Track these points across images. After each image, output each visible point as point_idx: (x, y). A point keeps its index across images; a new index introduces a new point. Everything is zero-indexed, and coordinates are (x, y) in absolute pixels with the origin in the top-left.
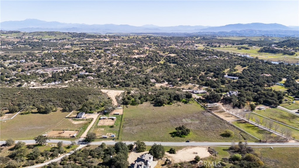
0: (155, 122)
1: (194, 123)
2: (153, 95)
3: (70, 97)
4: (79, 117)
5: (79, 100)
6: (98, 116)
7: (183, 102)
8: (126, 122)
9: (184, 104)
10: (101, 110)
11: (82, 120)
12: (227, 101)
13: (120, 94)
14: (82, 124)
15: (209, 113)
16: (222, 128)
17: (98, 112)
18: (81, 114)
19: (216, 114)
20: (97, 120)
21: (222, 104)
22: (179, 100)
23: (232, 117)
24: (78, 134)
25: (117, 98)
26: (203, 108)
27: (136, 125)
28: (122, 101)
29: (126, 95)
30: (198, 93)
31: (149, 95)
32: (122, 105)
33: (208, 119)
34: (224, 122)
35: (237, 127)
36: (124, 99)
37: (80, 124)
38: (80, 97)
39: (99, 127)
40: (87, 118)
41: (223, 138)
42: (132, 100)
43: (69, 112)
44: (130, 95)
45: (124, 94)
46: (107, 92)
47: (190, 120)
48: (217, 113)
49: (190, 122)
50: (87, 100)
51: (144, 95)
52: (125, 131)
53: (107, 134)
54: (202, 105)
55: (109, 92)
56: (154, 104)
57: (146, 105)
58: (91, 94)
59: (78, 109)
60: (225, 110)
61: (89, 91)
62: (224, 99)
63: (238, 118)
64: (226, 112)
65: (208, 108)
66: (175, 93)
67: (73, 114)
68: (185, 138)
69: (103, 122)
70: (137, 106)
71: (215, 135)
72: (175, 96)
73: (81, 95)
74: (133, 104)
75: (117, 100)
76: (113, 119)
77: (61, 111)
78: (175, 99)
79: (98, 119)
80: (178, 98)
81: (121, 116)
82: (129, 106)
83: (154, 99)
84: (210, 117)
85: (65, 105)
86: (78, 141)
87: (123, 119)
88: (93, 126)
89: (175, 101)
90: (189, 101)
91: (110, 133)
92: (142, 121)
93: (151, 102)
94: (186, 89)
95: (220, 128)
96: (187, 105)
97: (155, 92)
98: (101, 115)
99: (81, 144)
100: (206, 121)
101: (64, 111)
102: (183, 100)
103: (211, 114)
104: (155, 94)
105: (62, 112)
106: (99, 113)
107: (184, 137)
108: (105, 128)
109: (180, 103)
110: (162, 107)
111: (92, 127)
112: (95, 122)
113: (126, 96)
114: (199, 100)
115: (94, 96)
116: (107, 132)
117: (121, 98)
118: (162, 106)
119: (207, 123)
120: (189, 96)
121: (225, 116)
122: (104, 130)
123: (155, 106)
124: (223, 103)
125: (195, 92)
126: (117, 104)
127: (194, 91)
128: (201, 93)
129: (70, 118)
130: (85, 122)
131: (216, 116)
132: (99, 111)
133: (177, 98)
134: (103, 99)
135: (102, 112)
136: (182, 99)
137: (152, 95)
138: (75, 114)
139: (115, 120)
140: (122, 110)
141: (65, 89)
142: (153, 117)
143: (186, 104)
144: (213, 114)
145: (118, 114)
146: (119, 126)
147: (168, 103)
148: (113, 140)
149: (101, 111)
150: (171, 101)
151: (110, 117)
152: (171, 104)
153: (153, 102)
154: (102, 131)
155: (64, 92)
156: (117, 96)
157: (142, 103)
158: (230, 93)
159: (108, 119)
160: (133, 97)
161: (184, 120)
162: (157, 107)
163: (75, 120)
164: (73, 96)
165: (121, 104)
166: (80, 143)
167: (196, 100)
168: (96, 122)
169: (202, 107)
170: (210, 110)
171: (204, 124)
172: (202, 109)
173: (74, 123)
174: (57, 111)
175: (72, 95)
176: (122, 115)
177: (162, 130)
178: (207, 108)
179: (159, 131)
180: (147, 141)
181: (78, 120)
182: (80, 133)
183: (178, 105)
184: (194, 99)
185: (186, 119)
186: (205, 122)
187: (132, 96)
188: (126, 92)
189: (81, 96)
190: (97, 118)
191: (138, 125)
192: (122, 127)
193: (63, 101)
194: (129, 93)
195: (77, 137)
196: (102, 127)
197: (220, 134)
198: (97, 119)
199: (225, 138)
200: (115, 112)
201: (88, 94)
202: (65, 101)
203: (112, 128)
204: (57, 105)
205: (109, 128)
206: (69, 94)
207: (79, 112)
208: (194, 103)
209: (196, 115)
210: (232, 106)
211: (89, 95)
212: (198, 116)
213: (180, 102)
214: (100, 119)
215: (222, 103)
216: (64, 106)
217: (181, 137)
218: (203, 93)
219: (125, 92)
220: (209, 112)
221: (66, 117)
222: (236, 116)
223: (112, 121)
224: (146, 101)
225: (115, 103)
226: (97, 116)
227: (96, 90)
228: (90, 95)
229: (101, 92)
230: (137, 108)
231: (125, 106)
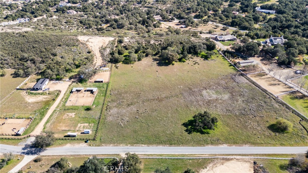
0: (160, 97)
1: (221, 99)
2: (157, 45)
3: (28, 49)
4: (37, 89)
5: (42, 56)
6: (70, 85)
7: (202, 57)
8: (113, 97)
9: (204, 60)
10: (76, 73)
11: (42, 94)
12: (268, 54)
13: (107, 43)
14: (42, 102)
15: (243, 78)
16: (268, 111)
17: (70, 78)
18: (41, 83)
19: (254, 79)
20: (66, 94)
21: (261, 60)
22: (196, 53)
23: (279, 84)
24: (28, 127)
25: (102, 50)
26: (232, 67)
27: (129, 105)
28: (110, 56)
29: (116, 45)
30: (223, 41)
31: (151, 45)
32: (110, 64)
33: (242, 90)
34: (269, 96)
35: (294, 109)
36: (112, 54)
37: (37, 103)
38: (44, 50)
39: (68, 109)
40: (51, 90)
41: (273, 134)
42: (125, 54)
43: (25, 77)
44: (123, 44)
45: (113, 43)
46: (88, 41)
47: (214, 92)
48: (255, 77)
49: (214, 96)
50: (55, 55)
51: (144, 45)
52: (110, 119)
53: (79, 125)
54: (230, 62)
55: (90, 40)
56: (158, 62)
57: (146, 62)
58: (62, 44)
59: (40, 71)
60: (267, 72)
61: (58, 38)
62: (262, 50)
63: (290, 87)
64: (268, 76)
65: (241, 68)
66: (190, 41)
67: (29, 82)
68: (210, 135)
69: (76, 99)
70: (132, 65)
71: (259, 128)
72: (190, 48)
73: (46, 47)
74: (127, 61)
75: (102, 55)
76: (92, 92)
77: (11, 75)
78: (189, 52)
79: (68, 92)
80: (195, 50)
81: (105, 86)
82: (120, 65)
83: (159, 52)
84: (246, 85)
85: (20, 64)
86: (24, 146)
87: (108, 92)
88: (57, 108)
89: (190, 55)
90: (210, 56)
91: (83, 125)
92: (138, 96)
93: (154, 57)
94: (205, 32)
95: (266, 112)
96: (209, 62)
97: (161, 41)
98: (74, 84)
99: (28, 153)
100: (240, 96)
101: (16, 75)
102: (201, 54)
103: (245, 79)
104: (160, 44)
105: (14, 77)
106: (72, 80)
107: (208, 133)
108: (76, 112)
109: (198, 59)
110: (171, 66)
111: (55, 110)
112: (62, 99)
113: (116, 47)
114: (226, 54)
115: (66, 47)
116: (79, 122)
117: (108, 51)
118: (170, 66)
119: (243, 99)
120: (211, 47)
121: (268, 83)
122: (74, 116)
123: (160, 64)
124: (262, 57)
125: (219, 39)
126: (102, 61)
127: (218, 38)
128: (228, 40)
129: (23, 90)
130: (46, 98)
131: (254, 83)
132: (73, 76)
133: (193, 50)
134: (80, 53)
135: (78, 76)
136: (201, 52)
137: (155, 44)
138: (33, 82)
139: (96, 94)
140: (108, 73)
141: (23, 36)
142: (156, 87)
143: (207, 60)
144: (248, 79)
145: (102, 82)
146: (100, 107)
147: (180, 60)
148: (86, 142)
149: (76, 75)
150: (184, 57)
151: (88, 89)
152: (184, 62)
153: (157, 57)
154: (71, 119)
155: (21, 40)
156: (102, 47)
157: (139, 60)
158: (271, 41)
159: (85, 91)
160: (127, 49)
161: (204, 92)
162: (163, 67)
163: (31, 93)
164: (34, 47)
165: (109, 62)
166: (26, 151)
167: (221, 52)
168: (64, 99)
169: (231, 65)
170: (244, 71)
171: (237, 101)
172: (231, 70)
173: (28, 101)
174: (5, 76)
175: (32, 47)
176: (108, 84)
177: (170, 115)
178: (238, 68)
179: (165, 119)
181: (35, 94)
182: (33, 123)
183: (194, 63)
184: (218, 51)
185: (208, 90)
186: (239, 98)
187: (126, 48)
188: (116, 41)
189: (45, 49)
190: (66, 90)
191: (132, 104)
192: (105, 109)
193: (18, 57)
194: (120, 42)
195: (24, 134)
196: (73, 109)
197: (268, 125)
198: (66, 91)
199: (277, 134)
200: (97, 78)
201: (57, 44)
202: (19, 57)
203: (88, 112)
204: (7, 64)
205: (84, 112)
206: (28, 44)
207: (40, 77)
208: (218, 58)
209: (223, 82)
210: (276, 62)
211: (58, 47)
212: (226, 83)
213: (197, 56)
214: (71, 92)
215: (261, 58)
216: (18, 65)
217: (202, 133)
218: (230, 40)
219: (115, 39)
220: (242, 75)
221: (18, 87)
222: (287, 83)
223: (90, 97)
224: (147, 55)
225: (98, 61)
226: (68, 86)
227: (71, 37)
228: (60, 46)
229: (78, 40)
230: (132, 69)
231: (114, 65)
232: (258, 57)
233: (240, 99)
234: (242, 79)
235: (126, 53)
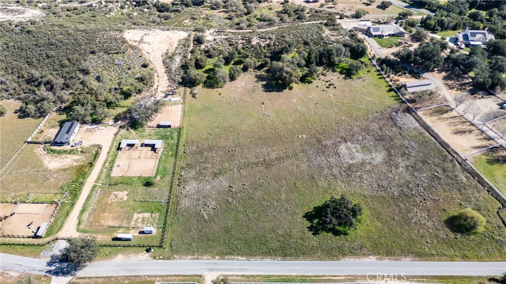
0: (267, 158)
1: (370, 163)
2: (264, 47)
3: (39, 60)
4: (62, 144)
5: (65, 74)
6: (116, 135)
7: (341, 73)
8: (190, 160)
9: (345, 78)
10: (125, 109)
11: (70, 152)
12: (459, 67)
13: (175, 46)
14: (71, 168)
15: (411, 117)
16: (447, 188)
17: (116, 120)
18: (67, 133)
19: (428, 120)
20: (111, 154)
21: (445, 78)
22: (331, 65)
23: (470, 132)
24: (52, 220)
25: (168, 58)
26: (393, 93)
27: (215, 175)
28: (182, 72)
29: (191, 48)
30: (381, 37)
31: (253, 47)
32: (182, 89)
33: (406, 143)
34: (451, 158)
35: (491, 184)
36: (185, 67)
37: (64, 170)
38: (67, 62)
39: (116, 184)
40: (86, 144)
41: (452, 235)
42: (207, 67)
43: (39, 117)
44: (203, 47)
45: (184, 44)
46: (141, 41)
47: (359, 147)
48: (431, 115)
49: (359, 157)
50: (86, 72)
51: (240, 46)
52: (185, 203)
53: (136, 216)
54: (390, 83)
55: (146, 39)
56: (264, 83)
57: (244, 84)
58: (96, 49)
59: (64, 105)
60: (453, 105)
61: (90, 36)
62: (448, 59)
63: (489, 138)
64: (454, 113)
65: (407, 97)
66: (322, 39)
67: (47, 127)
68: (349, 237)
69: (127, 162)
70: (219, 90)
71: (429, 224)
72: (321, 55)
73: (70, 57)
74: (212, 82)
75: (168, 71)
76: (153, 148)
77: (16, 112)
78: (320, 64)
79: (114, 149)
80: (329, 59)
81: (175, 135)
82: (199, 89)
83: (266, 63)
84: (415, 133)
85: (27, 91)
86: (49, 259)
87: (181, 149)
88: (98, 179)
89: (320, 69)
90: (357, 70)
91: (141, 215)
92: (230, 155)
93: (259, 73)
95: (444, 191)
96: (355, 83)
97: (270, 39)
98: (123, 131)
99: (56, 273)
100: (402, 156)
101: (23, 114)
102: (340, 66)
103: (414, 121)
104: (269, 45)
105: (20, 117)
106: (119, 122)
107: (346, 234)
108: (129, 188)
109: (334, 77)
110: (287, 91)
111: (94, 187)
112: (105, 163)
113: (192, 52)
114: (384, 66)
115: (105, 56)
116: (134, 210)
117: (178, 60)
118: (285, 91)
119: (407, 163)
120: (357, 53)
121: (453, 128)
122: (126, 198)
123: (268, 88)
124: (446, 71)
125: (374, 34)
126: (167, 83)
127: (371, 29)
128: (389, 35)
129: (39, 143)
130: (79, 160)
131: (427, 128)
132: (119, 115)
133: (326, 60)
134: (129, 69)
135: (128, 115)
136: (340, 61)
137: (260, 46)
138: (53, 127)
139: (160, 153)
140: (180, 107)
141: (28, 32)
142: (260, 138)
143: (350, 78)
144: (419, 120)
145: (169, 126)
146: (168, 178)
147: (303, 79)
148: (148, 251)
149: (125, 113)
150: (310, 74)
151: (147, 142)
152: (310, 82)
153: (262, 72)
154: (121, 204)
155: (26, 41)
156: (167, 54)
157: (232, 78)
158: (466, 37)
159: (142, 145)
160: (210, 56)
161: (342, 148)
162: (274, 94)
163: (52, 151)
164: (48, 57)
165: (180, 84)
166: (53, 268)
167: (374, 62)
168: (107, 164)
169: (390, 90)
170: (412, 101)
171: (397, 167)
172: (389, 100)
173: (48, 166)
174: (6, 115)
175: (44, 55)
176: (180, 130)
177: (283, 196)
178: (402, 95)
179: (275, 203)
180: (242, 256)
181: (59, 152)
182: (61, 212)
183: (327, 84)
184: (370, 59)
185: (349, 143)
186: (400, 160)
187: (208, 54)
188: (192, 39)
189: (69, 60)
190: (110, 144)
191: (220, 174)
192: (177, 183)
193: (23, 77)
194: (199, 41)
195: (49, 233)
196: (125, 182)
197: (445, 217)
198: (111, 147)
199: (459, 236)
200: (160, 118)
201: (88, 50)
202: (26, 76)
203: (150, 189)
204: (7, 91)
205: (141, 189)
206: (38, 49)
207: (64, 117)
208: (369, 74)
209: (375, 126)
210: (470, 83)
211: (91, 56)
212: (381, 129)
213: (334, 71)
214: (119, 149)
215: (444, 74)
216: (24, 93)
217: (336, 233)
218: (393, 35)
219: (189, 36)
220: (408, 110)
221: (29, 140)
222: (485, 128)
223: (151, 158)
224: (245, 69)
225: (162, 83)
226: (113, 136)
227: (111, 33)
228: (93, 53)
229: (124, 41)
230: (220, 98)
231: (189, 90)
232: (440, 71)
233: (402, 163)
234: (408, 121)
235: (209, 64)
